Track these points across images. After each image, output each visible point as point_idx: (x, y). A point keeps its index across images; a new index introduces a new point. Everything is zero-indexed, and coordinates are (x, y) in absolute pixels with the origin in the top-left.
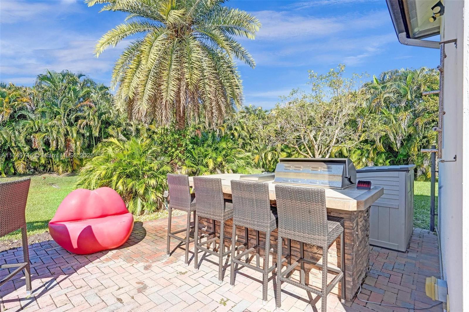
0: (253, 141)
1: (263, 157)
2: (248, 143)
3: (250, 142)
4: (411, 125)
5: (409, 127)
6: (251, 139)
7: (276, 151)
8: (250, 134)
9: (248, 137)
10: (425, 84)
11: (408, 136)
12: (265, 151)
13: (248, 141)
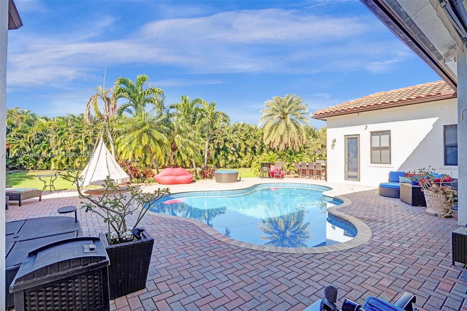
0: (306, 150)
1: (313, 160)
2: (303, 151)
3: (304, 150)
6: (305, 148)
7: (322, 156)
8: (304, 145)
9: (303, 147)
12: (315, 157)
13: (303, 149)
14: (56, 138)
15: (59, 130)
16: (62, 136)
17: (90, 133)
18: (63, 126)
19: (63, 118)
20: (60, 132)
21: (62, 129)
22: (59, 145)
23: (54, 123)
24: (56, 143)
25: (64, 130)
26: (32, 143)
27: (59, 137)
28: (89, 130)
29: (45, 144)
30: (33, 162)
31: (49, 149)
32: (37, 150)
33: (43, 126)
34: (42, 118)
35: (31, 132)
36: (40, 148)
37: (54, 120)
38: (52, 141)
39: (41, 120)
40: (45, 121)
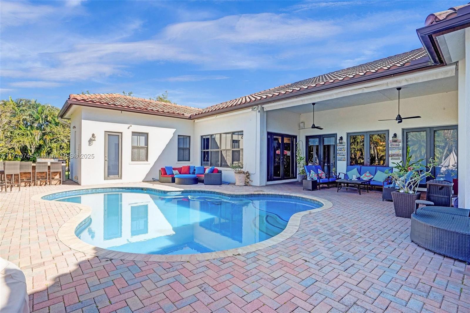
4: (41, 139)
5: (40, 140)
10: (50, 116)
11: (39, 146)
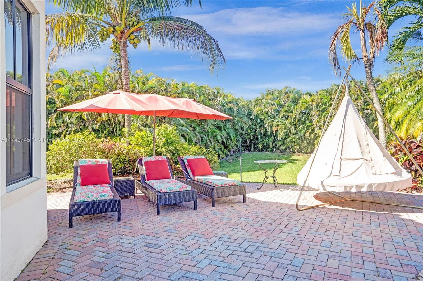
14: (319, 115)
15: (321, 106)
16: (325, 112)
17: (359, 104)
18: (326, 100)
19: (326, 91)
20: (323, 107)
21: (325, 104)
22: (322, 123)
23: (317, 98)
24: (319, 122)
25: (328, 105)
26: (297, 123)
27: (322, 114)
28: (357, 101)
29: (309, 123)
30: (298, 144)
31: (312, 129)
32: (301, 130)
33: (306, 103)
34: (306, 94)
35: (295, 111)
36: (304, 129)
37: (317, 95)
38: (315, 120)
39: (305, 96)
40: (309, 97)
